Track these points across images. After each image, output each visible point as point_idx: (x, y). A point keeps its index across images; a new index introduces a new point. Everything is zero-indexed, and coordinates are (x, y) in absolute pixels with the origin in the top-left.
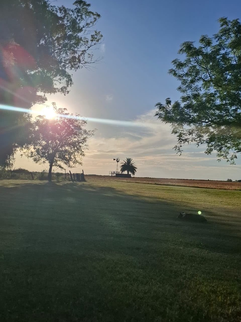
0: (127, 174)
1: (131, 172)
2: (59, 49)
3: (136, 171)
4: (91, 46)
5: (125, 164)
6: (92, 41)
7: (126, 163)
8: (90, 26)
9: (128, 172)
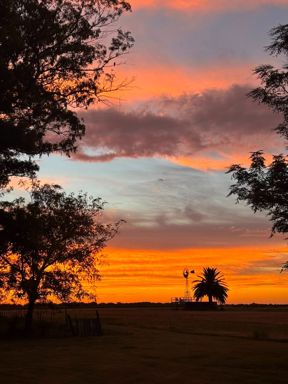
0: (208, 301)
1: (217, 299)
2: (51, 70)
3: (226, 296)
4: (109, 60)
5: (202, 282)
6: (112, 49)
7: (204, 280)
8: (106, 23)
9: (210, 299)
